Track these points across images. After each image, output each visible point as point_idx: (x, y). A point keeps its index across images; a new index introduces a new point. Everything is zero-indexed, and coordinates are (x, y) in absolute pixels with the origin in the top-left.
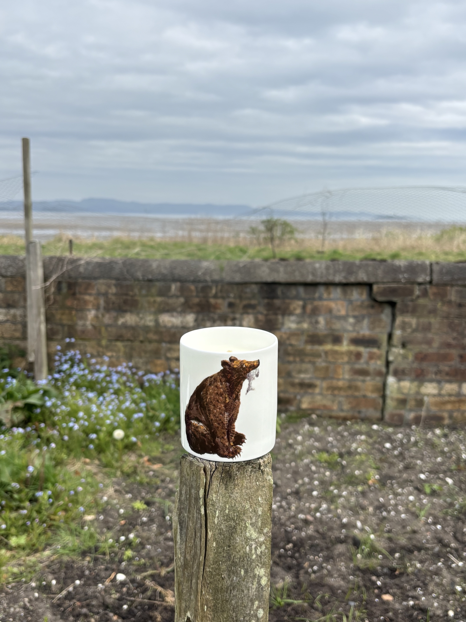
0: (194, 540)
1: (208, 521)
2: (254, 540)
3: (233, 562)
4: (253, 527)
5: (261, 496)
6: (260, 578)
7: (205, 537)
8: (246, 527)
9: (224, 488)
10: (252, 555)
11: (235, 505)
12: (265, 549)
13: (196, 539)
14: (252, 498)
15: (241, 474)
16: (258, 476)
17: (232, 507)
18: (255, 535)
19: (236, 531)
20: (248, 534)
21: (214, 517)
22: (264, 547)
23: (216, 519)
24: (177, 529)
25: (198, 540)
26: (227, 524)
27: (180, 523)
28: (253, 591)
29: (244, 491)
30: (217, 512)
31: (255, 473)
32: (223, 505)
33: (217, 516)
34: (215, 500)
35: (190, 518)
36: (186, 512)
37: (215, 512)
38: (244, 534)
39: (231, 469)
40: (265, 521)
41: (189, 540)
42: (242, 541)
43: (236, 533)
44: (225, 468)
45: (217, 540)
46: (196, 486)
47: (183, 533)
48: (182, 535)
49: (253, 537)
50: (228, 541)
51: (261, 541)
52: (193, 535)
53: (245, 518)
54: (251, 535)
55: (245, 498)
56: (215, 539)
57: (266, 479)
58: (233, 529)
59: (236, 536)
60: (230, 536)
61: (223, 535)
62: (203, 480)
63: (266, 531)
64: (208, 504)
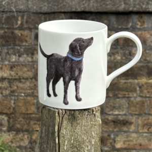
5: (94, 132)
9: (70, 126)
14: (88, 133)
17: (75, 138)
23: (65, 146)
26: (72, 150)
29: (83, 128)
30: (66, 142)
32: (70, 137)
33: (66, 144)
34: (64, 134)
35: (48, 147)
36: (45, 144)
39: (75, 113)
40: (96, 149)
44: (71, 112)
46: (53, 125)
53: (84, 146)
55: (84, 133)
57: (97, 120)
62: (57, 120)
64: (60, 136)
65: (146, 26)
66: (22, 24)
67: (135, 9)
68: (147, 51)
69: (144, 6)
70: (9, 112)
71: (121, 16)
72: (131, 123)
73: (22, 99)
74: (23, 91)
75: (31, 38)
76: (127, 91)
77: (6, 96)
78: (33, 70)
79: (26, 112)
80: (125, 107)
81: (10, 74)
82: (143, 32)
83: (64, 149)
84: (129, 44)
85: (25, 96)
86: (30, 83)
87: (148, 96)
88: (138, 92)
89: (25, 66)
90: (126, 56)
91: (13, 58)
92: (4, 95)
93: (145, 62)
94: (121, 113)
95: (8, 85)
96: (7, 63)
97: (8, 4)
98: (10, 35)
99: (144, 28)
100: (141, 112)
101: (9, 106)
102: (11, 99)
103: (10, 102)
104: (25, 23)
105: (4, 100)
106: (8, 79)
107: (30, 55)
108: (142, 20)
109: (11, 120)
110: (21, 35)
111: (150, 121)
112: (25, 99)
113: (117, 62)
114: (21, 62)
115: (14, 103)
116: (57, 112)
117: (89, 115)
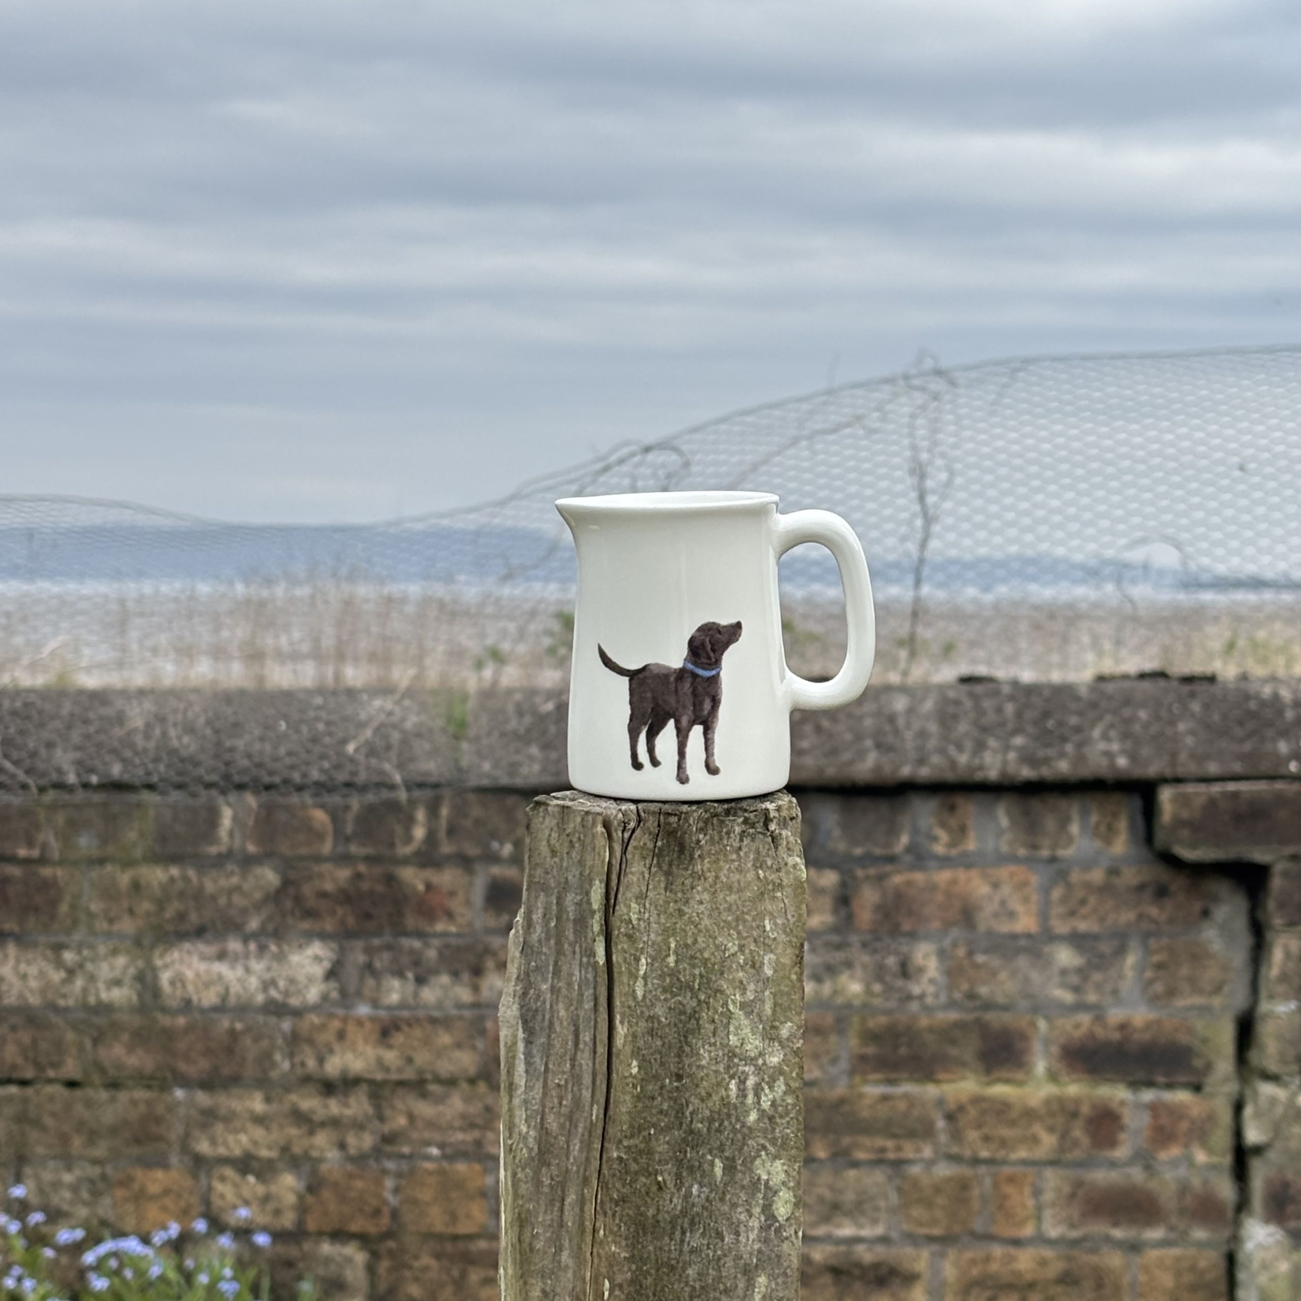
0: (573, 1059)
1: (617, 990)
2: (752, 1059)
3: (691, 1132)
4: (748, 1014)
5: (773, 918)
6: (771, 1192)
7: (606, 1041)
8: (729, 1015)
9: (663, 885)
10: (747, 1113)
11: (695, 941)
12: (785, 1093)
13: (579, 1054)
14: (745, 921)
15: (712, 841)
16: (764, 852)
17: (686, 946)
18: (753, 1044)
19: (699, 1028)
20: (733, 1040)
21: (634, 976)
22: (783, 1088)
23: (640, 983)
24: (515, 1043)
25: (585, 1059)
26: (672, 1003)
27: (525, 1022)
28: (751, 1237)
29: (721, 896)
30: (643, 961)
31: (753, 840)
32: (660, 939)
33: (642, 973)
34: (635, 922)
35: (559, 991)
36: (545, 980)
37: (637, 960)
38: (722, 1039)
39: (684, 824)
40: (784, 1001)
41: (554, 1064)
42: (717, 1063)
43: (699, 1034)
44: (665, 819)
45: (643, 1055)
46: (580, 879)
47: (535, 1051)
48: (532, 1057)
49: (748, 1048)
50: (676, 1059)
51: (772, 1065)
52: (570, 1043)
53: (725, 987)
54: (742, 1045)
55: (725, 921)
56: (636, 1049)
57: (786, 864)
58: (690, 1019)
59: (700, 1043)
60: (680, 1041)
61: (661, 1037)
62: (602, 853)
63: (788, 1034)
64: (616, 932)
65: (971, 845)
66: (431, 838)
67: (924, 773)
68: (980, 958)
69: (963, 759)
70: (371, 1228)
71: (863, 803)
72: (910, 1279)
73: (430, 1173)
74: (437, 1137)
75: (468, 903)
76: (894, 1136)
77: (360, 1159)
78: (480, 1044)
79: (451, 1230)
80: (882, 1204)
81: (380, 1062)
82: (961, 874)
83: (635, 998)
84: (897, 925)
85: (445, 1156)
86: (467, 1100)
87: (984, 1154)
88: (943, 1138)
89: (445, 1022)
90: (888, 978)
91: (390, 990)
92: (352, 1151)
93: (971, 1004)
94: (866, 1232)
95: (370, 1110)
96: (363, 1010)
97: (372, 752)
98: (380, 888)
99: (965, 855)
100: (957, 1229)
101: (374, 1202)
102: (385, 1172)
103: (379, 1183)
104: (442, 834)
105: (351, 1176)
106: (371, 1082)
107: (466, 976)
108: (953, 822)
109: (384, 1265)
110: (429, 887)
111: (994, 1267)
112: (441, 1172)
113: (848, 1006)
114: (425, 1006)
115: (396, 1191)
116: (600, 819)
117: (749, 838)
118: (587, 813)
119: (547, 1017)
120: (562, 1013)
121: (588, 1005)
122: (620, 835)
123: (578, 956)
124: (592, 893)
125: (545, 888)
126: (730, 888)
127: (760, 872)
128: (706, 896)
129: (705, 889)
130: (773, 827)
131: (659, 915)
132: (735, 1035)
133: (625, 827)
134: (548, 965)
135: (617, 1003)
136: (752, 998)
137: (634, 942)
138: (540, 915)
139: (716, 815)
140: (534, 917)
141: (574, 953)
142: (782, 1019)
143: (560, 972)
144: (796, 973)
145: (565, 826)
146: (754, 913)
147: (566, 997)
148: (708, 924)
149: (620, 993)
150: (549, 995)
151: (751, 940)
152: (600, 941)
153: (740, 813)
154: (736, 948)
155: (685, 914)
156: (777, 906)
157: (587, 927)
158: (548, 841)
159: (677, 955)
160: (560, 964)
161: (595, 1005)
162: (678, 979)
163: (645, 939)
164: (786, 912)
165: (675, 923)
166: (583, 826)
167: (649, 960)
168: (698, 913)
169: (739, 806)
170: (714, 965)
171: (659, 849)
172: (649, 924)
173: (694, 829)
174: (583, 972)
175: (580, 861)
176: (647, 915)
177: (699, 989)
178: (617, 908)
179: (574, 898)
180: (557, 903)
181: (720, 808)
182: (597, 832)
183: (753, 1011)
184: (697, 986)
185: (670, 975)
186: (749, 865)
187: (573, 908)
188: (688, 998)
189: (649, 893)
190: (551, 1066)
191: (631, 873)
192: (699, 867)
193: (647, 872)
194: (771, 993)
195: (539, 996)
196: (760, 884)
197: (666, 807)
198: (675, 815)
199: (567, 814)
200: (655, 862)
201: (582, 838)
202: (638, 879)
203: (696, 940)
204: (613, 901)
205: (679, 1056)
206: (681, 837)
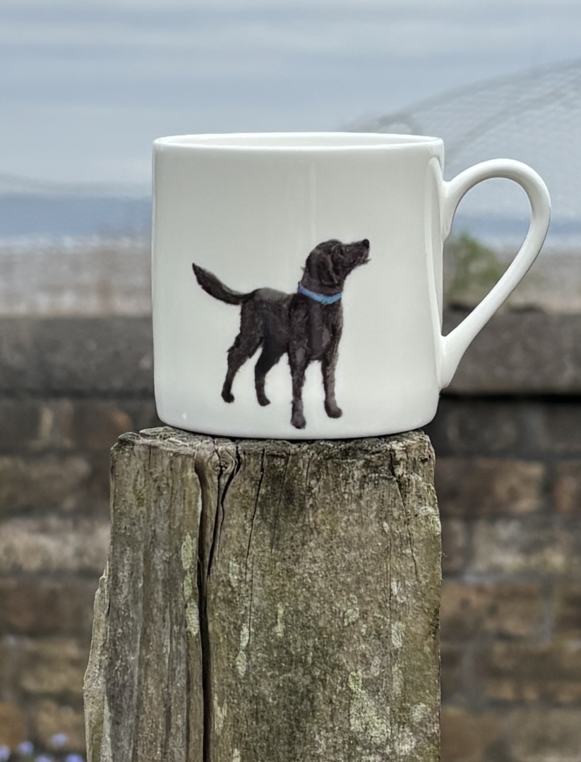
0: (165, 746)
1: (214, 665)
2: (378, 748)
4: (372, 695)
5: (401, 579)
7: (202, 727)
8: (350, 695)
9: (268, 541)
11: (308, 607)
13: (171, 739)
15: (326, 488)
16: (389, 501)
17: (297, 612)
18: (380, 730)
19: (313, 709)
21: (234, 649)
23: (242, 657)
24: (101, 723)
25: (177, 745)
26: (280, 681)
27: (112, 698)
30: (245, 631)
31: (376, 486)
32: (264, 604)
33: (244, 644)
34: (235, 585)
35: (148, 664)
37: (238, 629)
38: (342, 723)
39: (292, 468)
40: (416, 677)
41: (143, 752)
42: (335, 751)
43: (314, 716)
44: (268, 462)
45: (247, 743)
46: (169, 532)
47: (122, 734)
48: (119, 740)
49: (373, 735)
50: (286, 747)
51: (402, 754)
52: (161, 728)
53: (345, 661)
54: (366, 729)
55: (343, 583)
56: (237, 736)
57: (416, 515)
58: (302, 700)
59: (315, 728)
60: (291, 726)
61: (268, 721)
62: (193, 503)
63: (421, 717)
64: (212, 597)
83: (235, 674)
116: (190, 462)
117: (371, 486)
118: (176, 455)
119: (135, 694)
120: (152, 690)
121: (181, 683)
122: (217, 481)
123: (168, 624)
124: (183, 551)
125: (132, 542)
126: (349, 544)
127: (385, 524)
128: (320, 553)
129: (319, 546)
130: (400, 471)
131: (263, 576)
132: (358, 718)
133: (221, 472)
134: (136, 634)
135: (215, 680)
136: (377, 674)
137: (235, 608)
138: (126, 574)
139: (331, 457)
140: (120, 574)
141: (164, 620)
142: (415, 700)
143: (149, 641)
144: (429, 645)
145: (152, 470)
146: (379, 574)
147: (156, 670)
148: (323, 586)
149: (218, 668)
150: (137, 669)
151: (374, 606)
152: (192, 607)
153: (360, 454)
154: (357, 615)
155: (294, 576)
156: (406, 565)
157: (177, 589)
158: (134, 488)
159: (286, 623)
160: (148, 631)
161: (188, 683)
162: (287, 652)
163: (248, 605)
164: (416, 572)
165: (284, 585)
166: (171, 470)
167: (252, 630)
168: (310, 574)
169: (359, 445)
170: (330, 635)
171: (262, 497)
172: (251, 587)
173: (305, 474)
174: (174, 644)
175: (168, 511)
176: (249, 576)
177: (313, 663)
178: (213, 567)
179: (163, 555)
180: (145, 560)
181: (335, 449)
182: (187, 477)
183: (378, 691)
184: (310, 660)
185: (277, 647)
186: (372, 516)
187: (161, 566)
188: (300, 674)
189: (251, 548)
190: (139, 753)
191: (230, 526)
192: (311, 519)
193: (248, 524)
194: (400, 668)
195: (125, 669)
196: (384, 539)
197: (269, 447)
198: (282, 457)
199: (154, 455)
200: (258, 513)
201: (171, 485)
202: (238, 533)
203: (308, 605)
204: (207, 559)
205: (290, 744)
206: (287, 483)
